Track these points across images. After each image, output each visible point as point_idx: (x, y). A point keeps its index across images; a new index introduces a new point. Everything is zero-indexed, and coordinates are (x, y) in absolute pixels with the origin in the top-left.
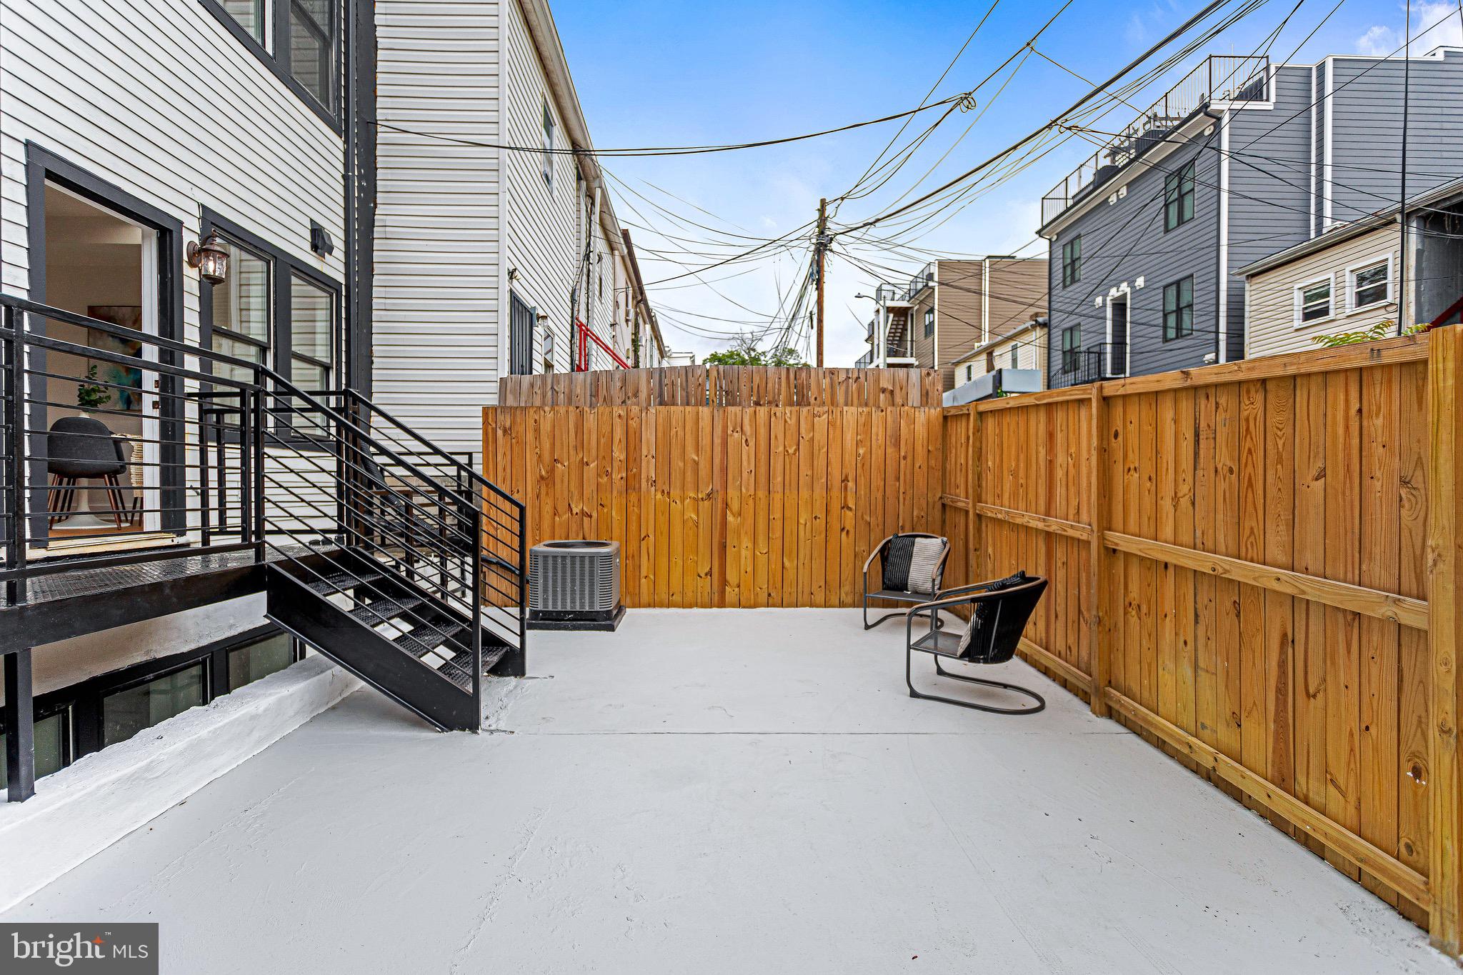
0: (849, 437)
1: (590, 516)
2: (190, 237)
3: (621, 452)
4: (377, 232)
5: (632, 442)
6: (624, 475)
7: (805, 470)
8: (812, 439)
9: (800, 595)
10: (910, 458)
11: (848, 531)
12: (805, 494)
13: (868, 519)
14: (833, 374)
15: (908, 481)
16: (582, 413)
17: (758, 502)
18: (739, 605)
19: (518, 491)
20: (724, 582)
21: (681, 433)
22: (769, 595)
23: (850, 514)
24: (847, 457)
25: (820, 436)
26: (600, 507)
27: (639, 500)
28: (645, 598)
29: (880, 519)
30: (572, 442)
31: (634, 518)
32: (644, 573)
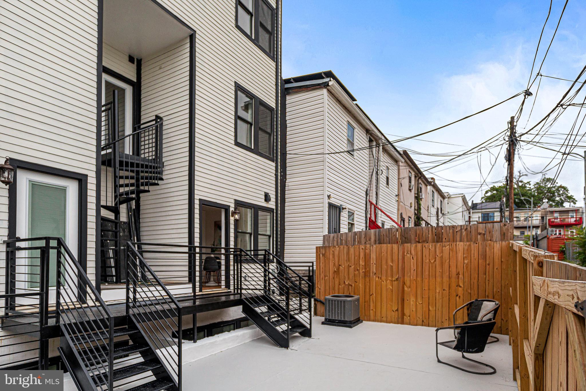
0: (460, 255)
1: (352, 286)
2: (232, 209)
3: (363, 262)
4: (287, 188)
5: (367, 258)
6: (364, 271)
7: (438, 269)
8: (442, 256)
9: (437, 322)
10: (491, 265)
11: (459, 297)
12: (439, 279)
13: (470, 291)
14: (454, 228)
15: (490, 275)
16: (349, 248)
17: (418, 282)
18: (410, 324)
19: (327, 276)
20: (403, 314)
21: (385, 255)
22: (423, 321)
23: (460, 289)
24: (459, 264)
25: (446, 255)
26: (355, 283)
27: (370, 280)
28: (372, 317)
29: (476, 292)
30: (345, 259)
31: (368, 287)
32: (371, 308)
